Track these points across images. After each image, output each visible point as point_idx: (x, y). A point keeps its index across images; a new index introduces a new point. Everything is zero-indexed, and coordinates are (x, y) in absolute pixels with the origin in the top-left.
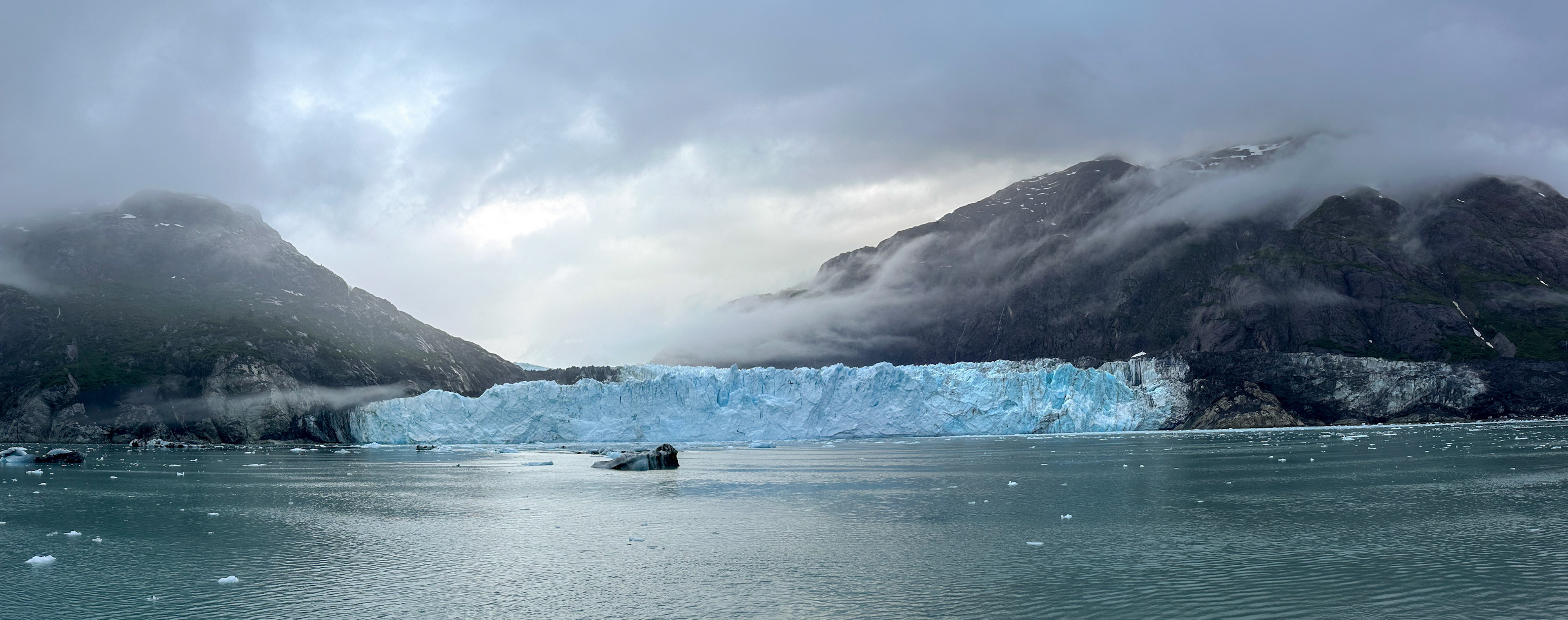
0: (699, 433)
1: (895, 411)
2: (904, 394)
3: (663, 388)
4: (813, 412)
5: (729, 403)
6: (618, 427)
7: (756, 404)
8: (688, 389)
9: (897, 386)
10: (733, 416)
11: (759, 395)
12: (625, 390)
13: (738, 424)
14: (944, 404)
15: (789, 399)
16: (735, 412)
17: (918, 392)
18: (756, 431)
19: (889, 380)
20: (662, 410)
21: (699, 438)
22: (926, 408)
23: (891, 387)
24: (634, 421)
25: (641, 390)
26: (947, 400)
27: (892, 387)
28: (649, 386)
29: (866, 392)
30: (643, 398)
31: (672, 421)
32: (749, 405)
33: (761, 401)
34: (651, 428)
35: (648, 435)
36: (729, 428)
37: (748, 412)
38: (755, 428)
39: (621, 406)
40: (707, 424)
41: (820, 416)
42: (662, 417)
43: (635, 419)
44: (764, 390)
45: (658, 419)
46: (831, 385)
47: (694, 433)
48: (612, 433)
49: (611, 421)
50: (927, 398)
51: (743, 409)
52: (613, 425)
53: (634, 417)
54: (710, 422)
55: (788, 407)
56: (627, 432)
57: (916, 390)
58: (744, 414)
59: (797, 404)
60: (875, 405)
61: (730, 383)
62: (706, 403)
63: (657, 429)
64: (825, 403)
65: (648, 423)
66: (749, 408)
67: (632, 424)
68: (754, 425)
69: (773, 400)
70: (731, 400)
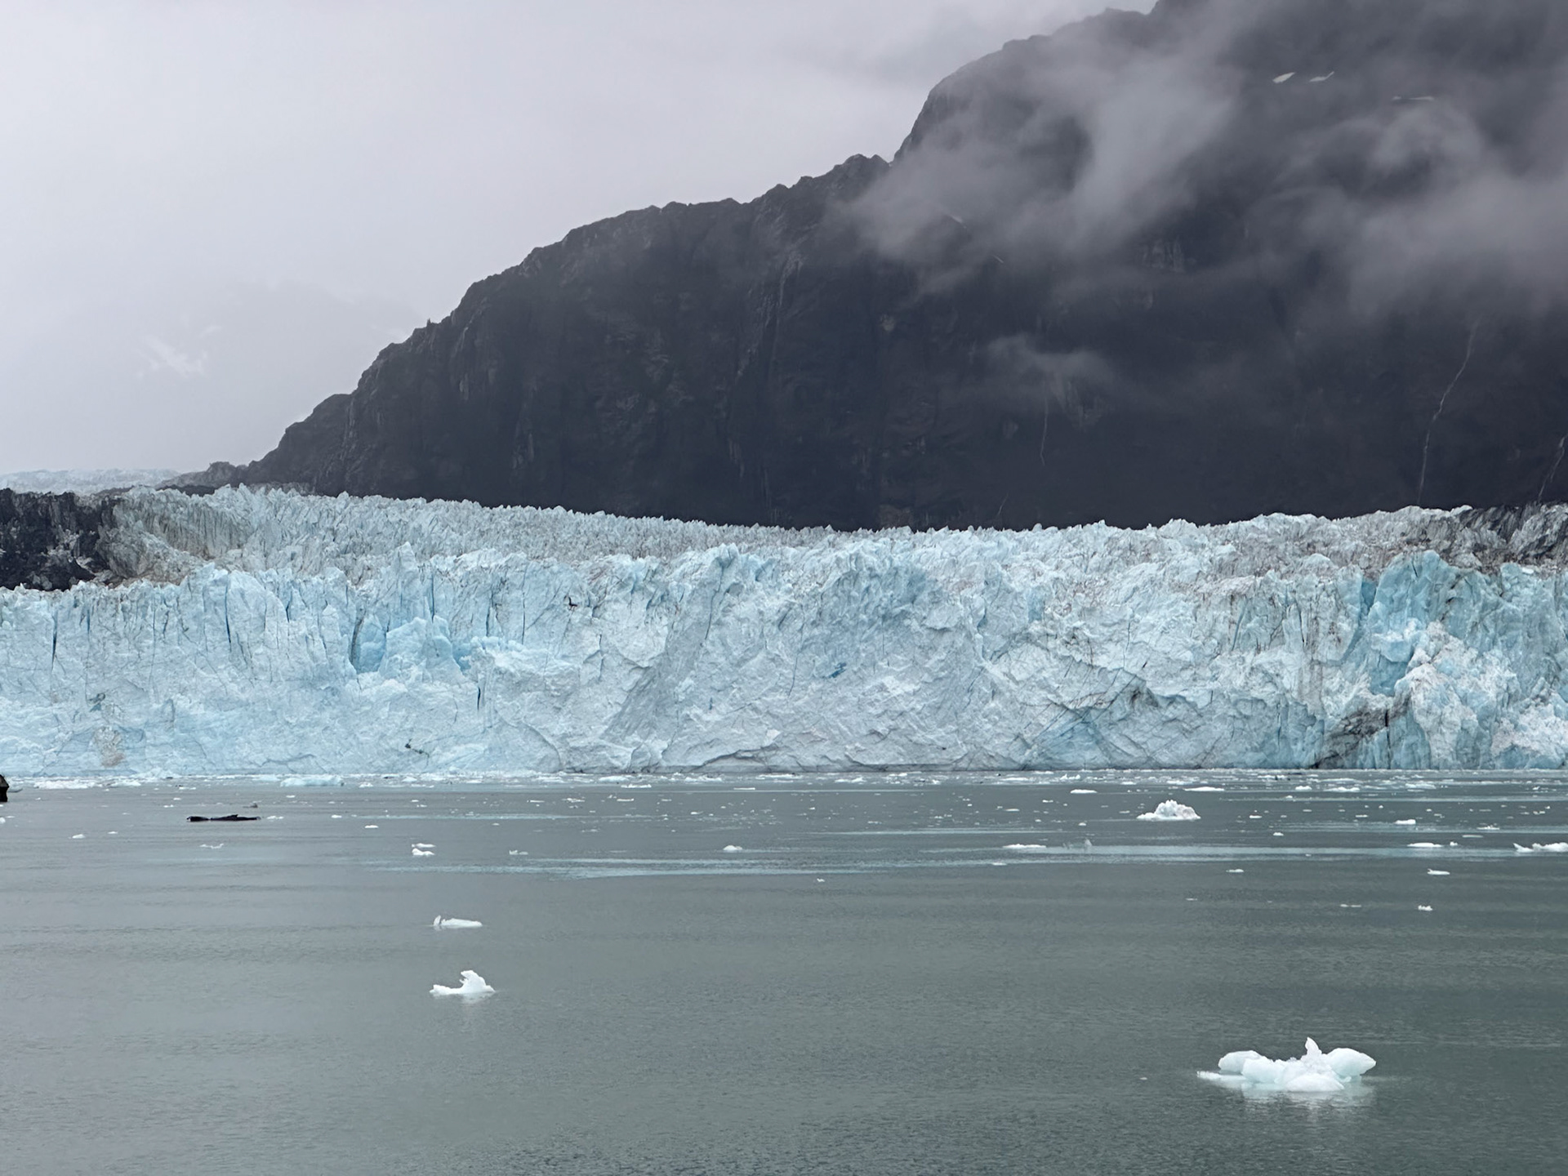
0: (293, 750)
1: (895, 693)
2: (925, 641)
3: (188, 613)
4: (639, 691)
5: (385, 661)
6: (43, 733)
7: (464, 667)
8: (263, 618)
9: (905, 614)
10: (395, 701)
11: (475, 639)
12: (70, 616)
13: (408, 726)
14: (1045, 674)
15: (565, 652)
16: (402, 688)
17: (969, 636)
18: (463, 747)
19: (881, 596)
20: (184, 682)
21: (291, 765)
22: (993, 685)
23: (884, 618)
24: (97, 715)
25: (119, 619)
26: (1055, 662)
27: (891, 619)
28: (146, 606)
29: (806, 634)
30: (124, 643)
31: (211, 715)
32: (445, 667)
33: (479, 658)
34: (148, 734)
35: (137, 757)
36: (383, 736)
37: (440, 690)
38: (460, 739)
39: (56, 668)
40: (317, 724)
41: (660, 706)
42: (182, 703)
43: (97, 708)
44: (494, 621)
45: (169, 709)
46: (697, 609)
47: (277, 751)
48: (24, 751)
49: (22, 712)
50: (998, 655)
51: (424, 679)
52: (28, 726)
53: (98, 701)
54: (326, 716)
55: (561, 676)
56: (72, 746)
57: (961, 627)
58: (430, 695)
59: (588, 668)
60: (835, 675)
61: (391, 600)
62: (314, 659)
63: (165, 738)
64: (679, 664)
65: (137, 721)
66: (445, 678)
67: (89, 724)
68: (458, 728)
69: (514, 654)
70: (392, 654)
